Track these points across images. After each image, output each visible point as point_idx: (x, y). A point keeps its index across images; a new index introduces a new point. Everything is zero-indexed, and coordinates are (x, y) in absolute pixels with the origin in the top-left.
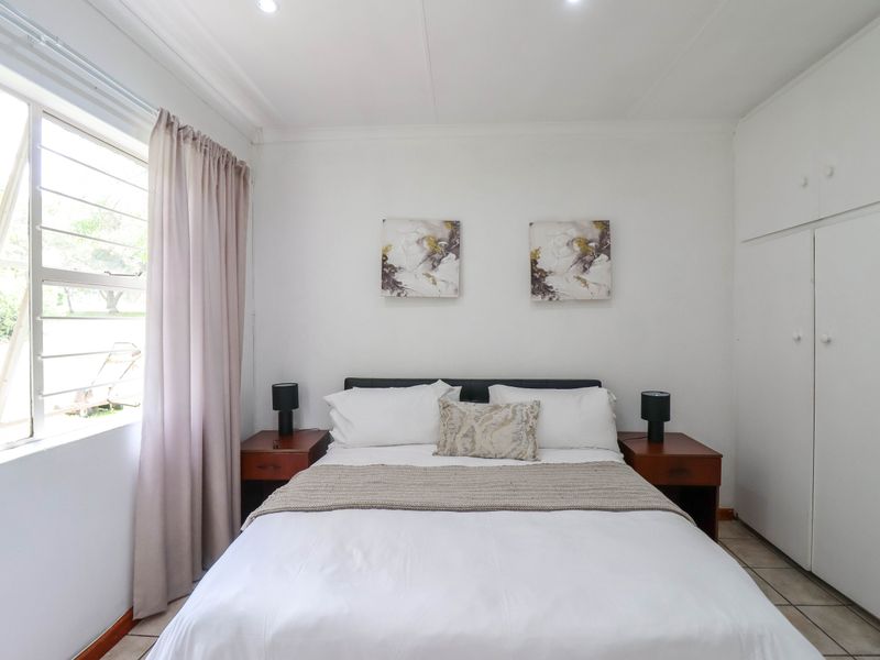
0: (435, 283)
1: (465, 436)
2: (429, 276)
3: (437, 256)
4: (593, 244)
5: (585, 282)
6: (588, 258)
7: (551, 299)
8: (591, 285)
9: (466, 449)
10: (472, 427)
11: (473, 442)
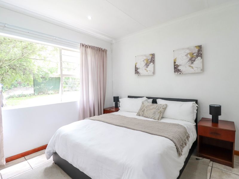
0: (147, 71)
1: (142, 111)
2: (146, 70)
3: (148, 64)
4: (195, 54)
5: (192, 67)
6: (193, 59)
7: (180, 74)
8: (194, 68)
9: (142, 115)
10: (144, 109)
11: (144, 113)
